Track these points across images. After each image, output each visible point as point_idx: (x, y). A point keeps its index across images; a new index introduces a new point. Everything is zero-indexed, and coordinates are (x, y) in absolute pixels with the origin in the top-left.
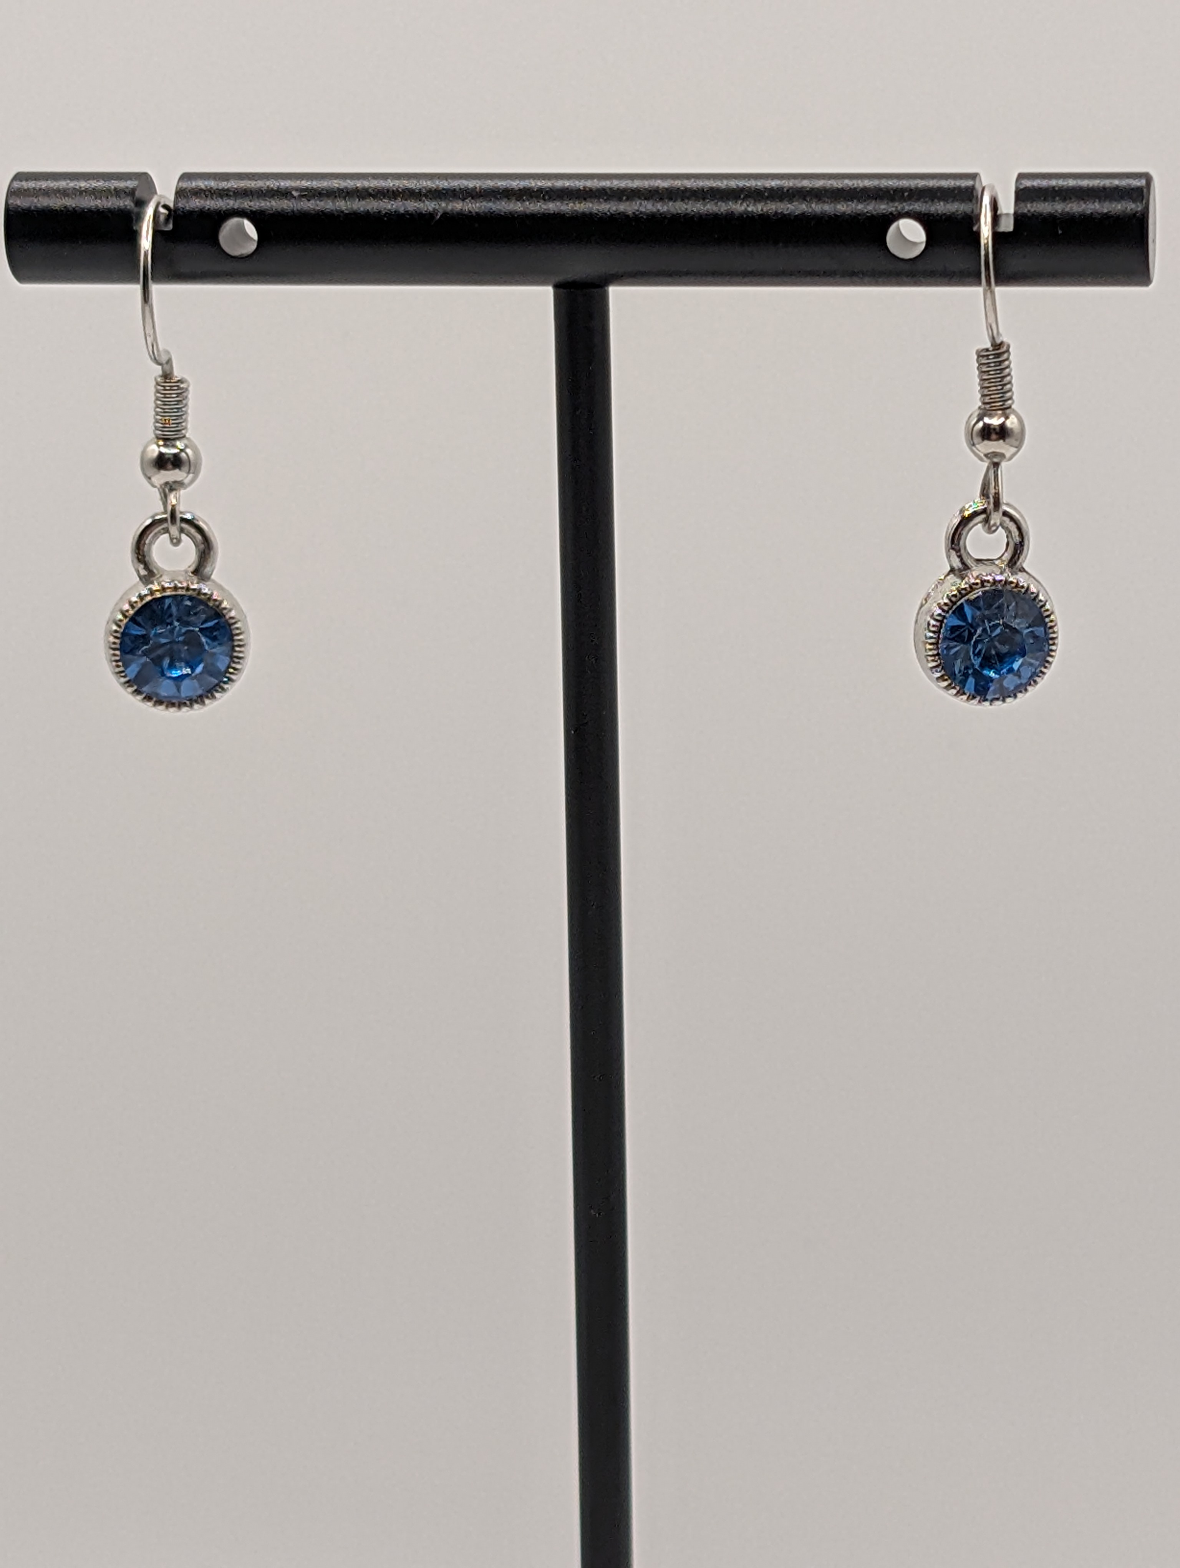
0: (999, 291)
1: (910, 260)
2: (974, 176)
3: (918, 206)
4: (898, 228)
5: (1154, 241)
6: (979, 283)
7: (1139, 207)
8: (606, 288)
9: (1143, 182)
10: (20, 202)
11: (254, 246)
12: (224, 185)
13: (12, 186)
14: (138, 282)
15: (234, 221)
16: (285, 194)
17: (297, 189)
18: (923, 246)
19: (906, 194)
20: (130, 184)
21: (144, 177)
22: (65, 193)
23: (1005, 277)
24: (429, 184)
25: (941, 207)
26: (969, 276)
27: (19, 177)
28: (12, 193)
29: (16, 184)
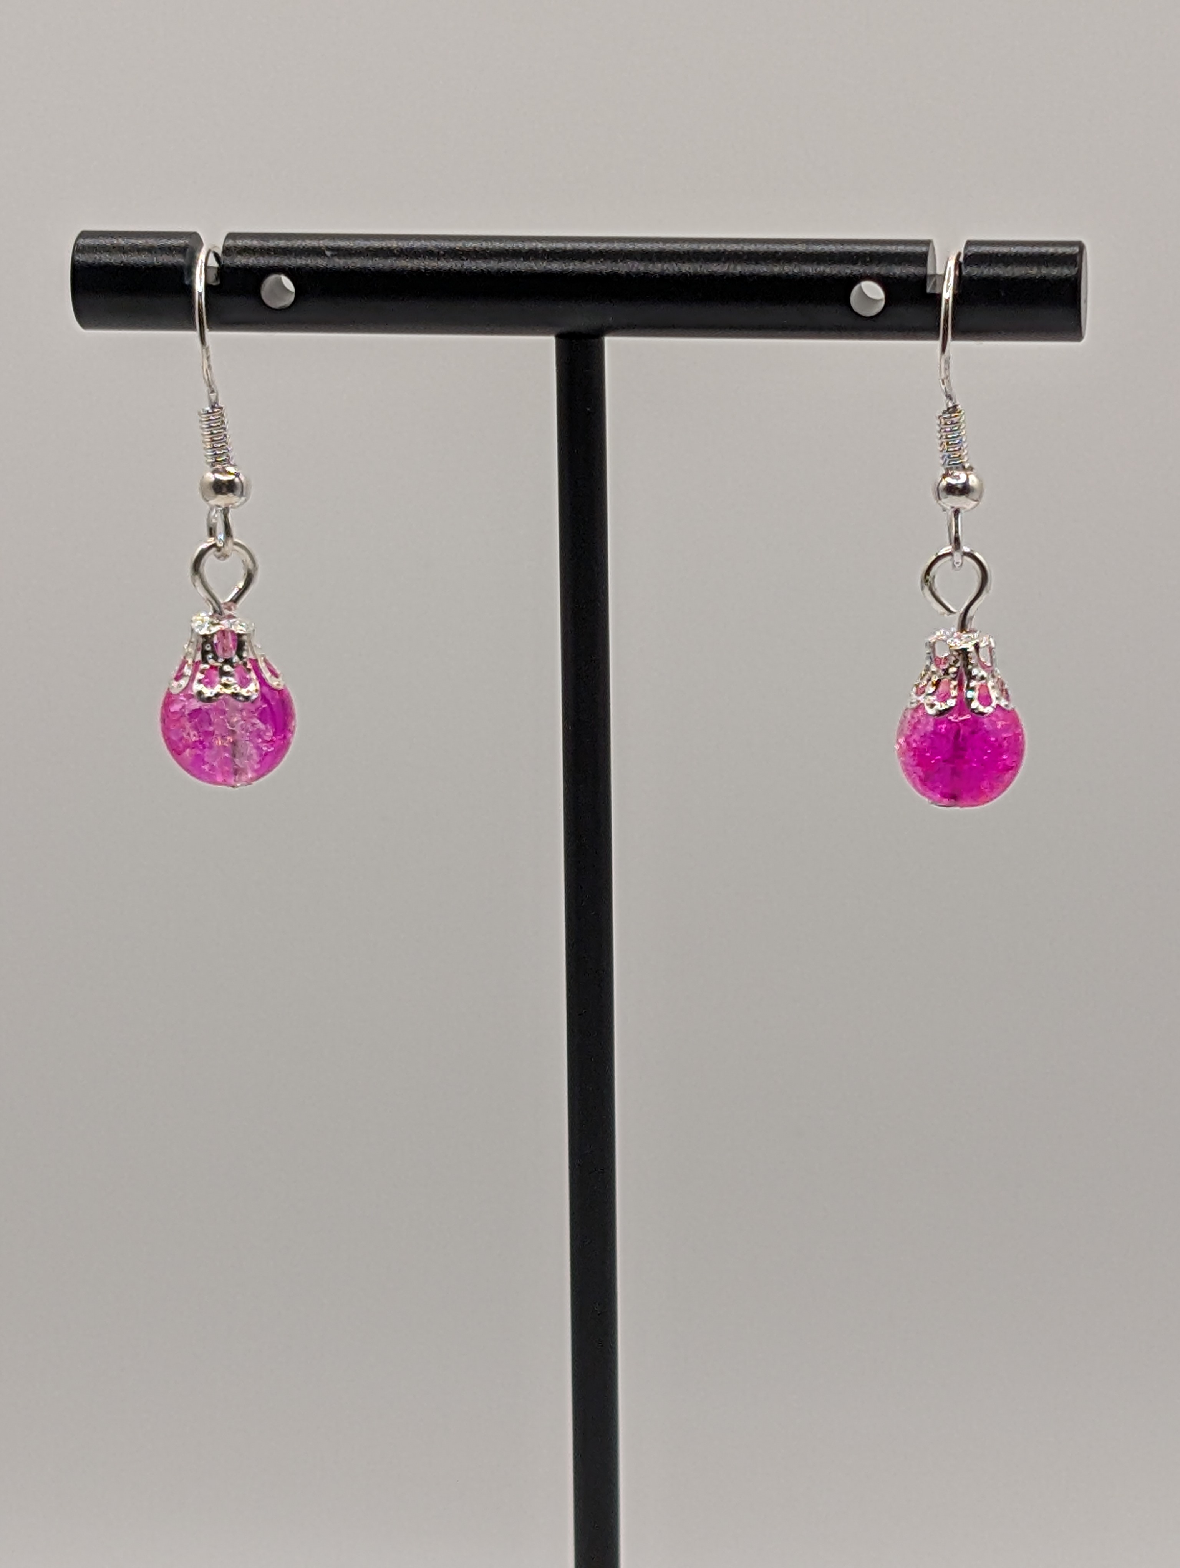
1: (871, 317)
2: (928, 243)
3: (876, 269)
4: (861, 289)
5: (1086, 301)
7: (1074, 271)
8: (602, 338)
9: (1077, 250)
10: (81, 258)
11: (292, 298)
12: (265, 244)
13: (78, 242)
14: (194, 328)
15: (272, 278)
16: (318, 252)
17: (328, 249)
18: (883, 304)
19: (868, 259)
20: (181, 242)
21: (194, 236)
22: (122, 250)
23: (963, 331)
24: (447, 245)
25: (898, 271)
26: (928, 331)
27: (84, 235)
28: (78, 249)
29: (81, 242)
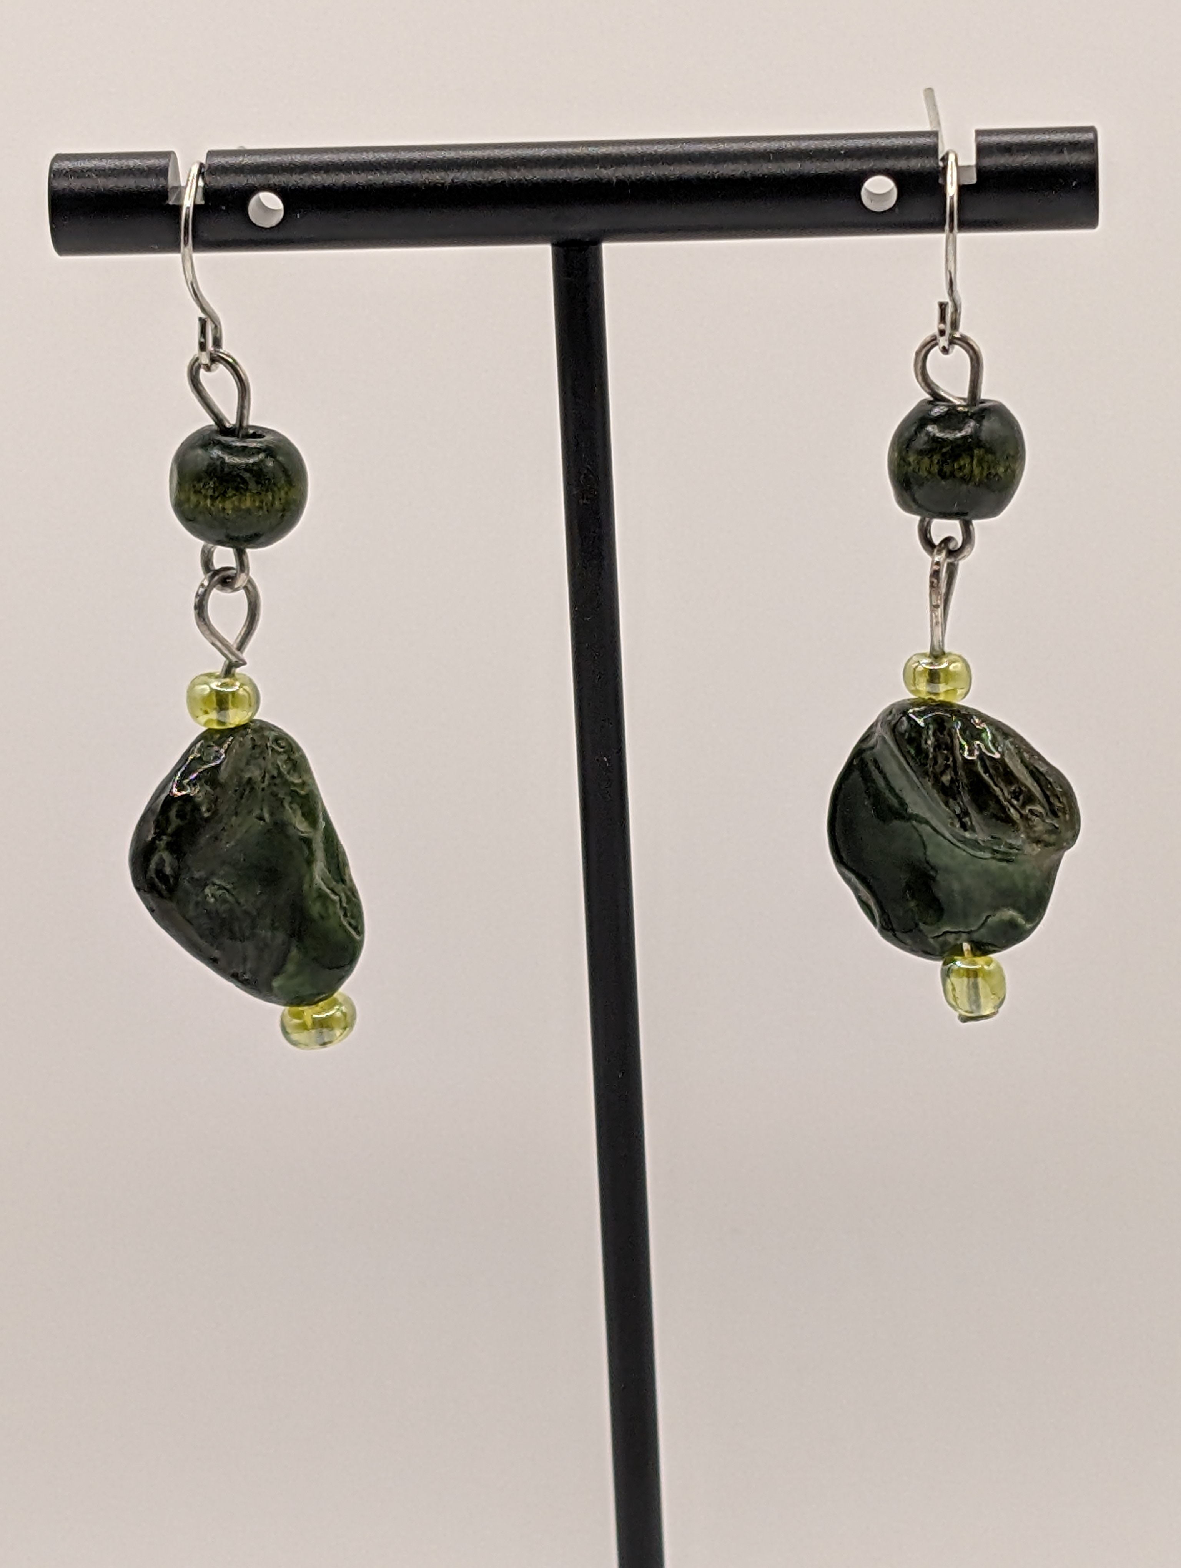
0: (964, 238)
1: (884, 212)
3: (889, 164)
6: (943, 230)
7: (1090, 159)
8: (599, 244)
9: (1090, 136)
10: (63, 184)
11: (281, 215)
13: (52, 167)
15: (263, 195)
18: (896, 198)
20: (162, 162)
23: (966, 225)
25: (902, 164)
26: (936, 225)
27: (58, 158)
28: (55, 174)
29: (56, 166)
